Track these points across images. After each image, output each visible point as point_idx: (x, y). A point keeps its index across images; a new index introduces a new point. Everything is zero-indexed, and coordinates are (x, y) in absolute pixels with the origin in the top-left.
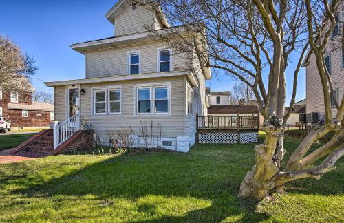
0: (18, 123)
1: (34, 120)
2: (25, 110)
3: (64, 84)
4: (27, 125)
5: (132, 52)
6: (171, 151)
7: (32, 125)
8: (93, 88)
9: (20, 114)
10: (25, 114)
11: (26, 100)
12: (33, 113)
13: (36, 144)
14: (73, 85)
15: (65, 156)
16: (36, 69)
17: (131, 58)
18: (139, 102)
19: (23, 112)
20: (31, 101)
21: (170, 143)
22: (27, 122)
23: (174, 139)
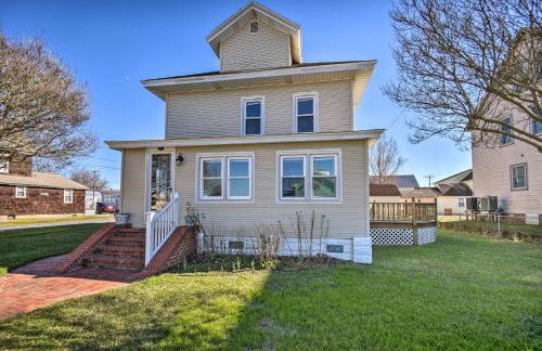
0: (8, 208)
1: (35, 203)
2: (22, 186)
3: (143, 145)
4: (23, 212)
5: (252, 98)
6: (344, 262)
7: (32, 212)
8: (199, 155)
9: (12, 194)
10: (20, 194)
11: (23, 169)
12: (34, 191)
13: (98, 251)
14: (161, 149)
15: (176, 276)
16: (86, 118)
17: (248, 107)
18: (284, 179)
19: (18, 190)
20: (30, 171)
21: (340, 249)
22: (24, 207)
23: (349, 241)
